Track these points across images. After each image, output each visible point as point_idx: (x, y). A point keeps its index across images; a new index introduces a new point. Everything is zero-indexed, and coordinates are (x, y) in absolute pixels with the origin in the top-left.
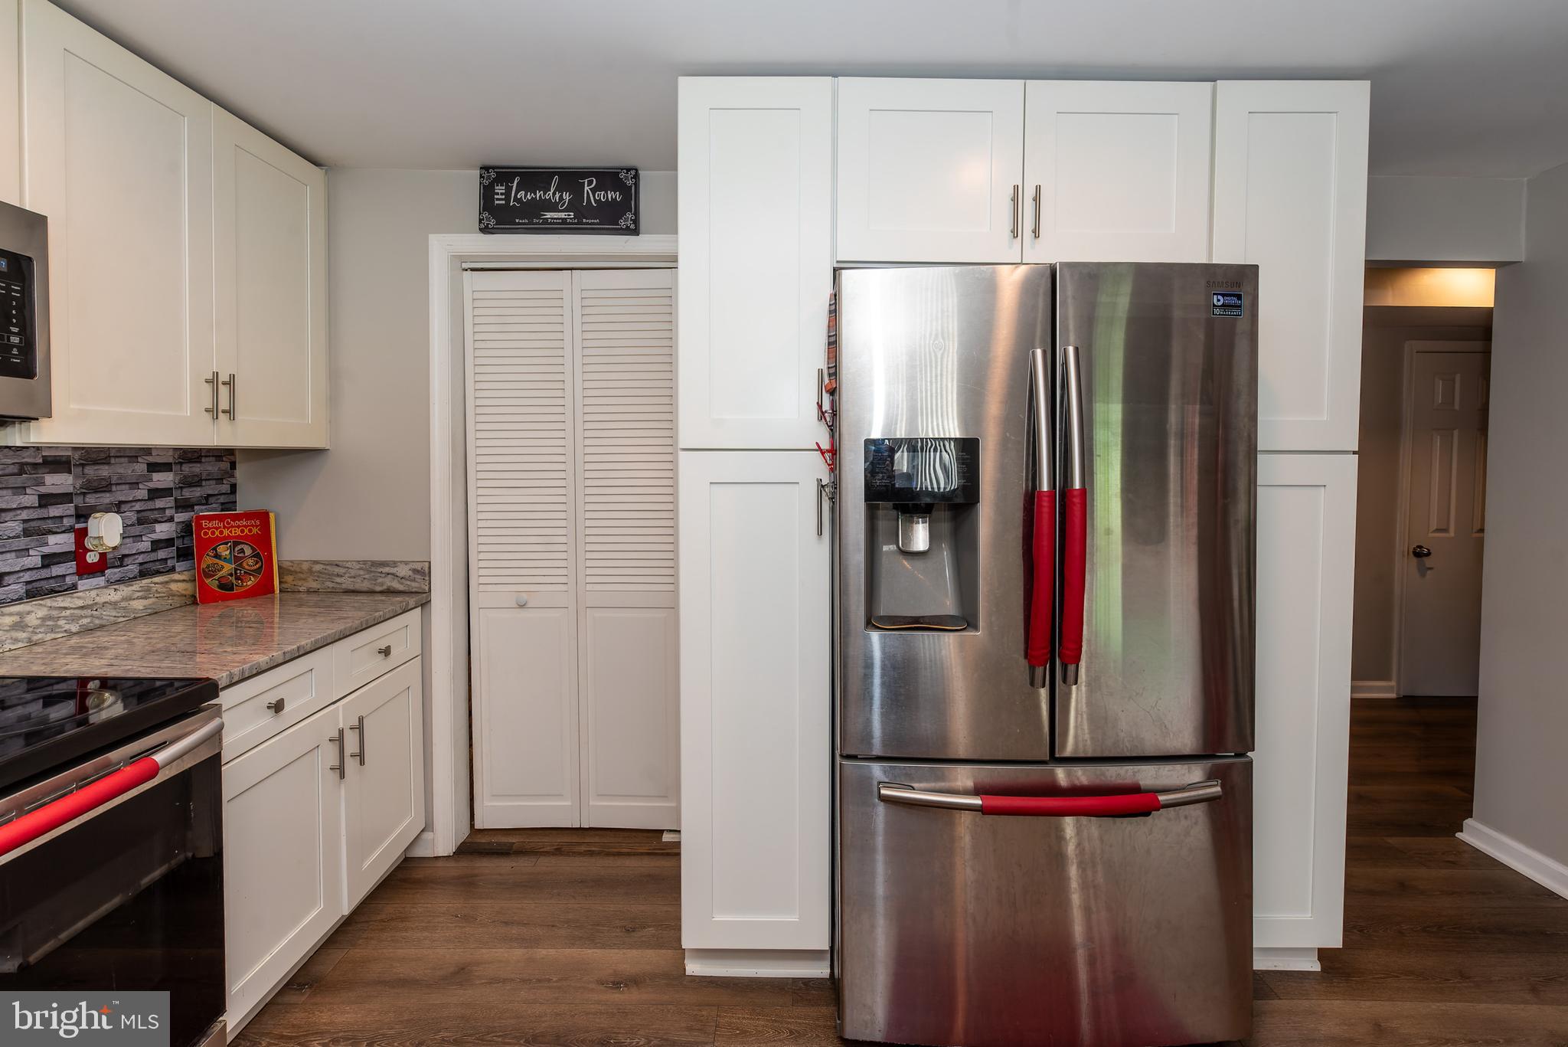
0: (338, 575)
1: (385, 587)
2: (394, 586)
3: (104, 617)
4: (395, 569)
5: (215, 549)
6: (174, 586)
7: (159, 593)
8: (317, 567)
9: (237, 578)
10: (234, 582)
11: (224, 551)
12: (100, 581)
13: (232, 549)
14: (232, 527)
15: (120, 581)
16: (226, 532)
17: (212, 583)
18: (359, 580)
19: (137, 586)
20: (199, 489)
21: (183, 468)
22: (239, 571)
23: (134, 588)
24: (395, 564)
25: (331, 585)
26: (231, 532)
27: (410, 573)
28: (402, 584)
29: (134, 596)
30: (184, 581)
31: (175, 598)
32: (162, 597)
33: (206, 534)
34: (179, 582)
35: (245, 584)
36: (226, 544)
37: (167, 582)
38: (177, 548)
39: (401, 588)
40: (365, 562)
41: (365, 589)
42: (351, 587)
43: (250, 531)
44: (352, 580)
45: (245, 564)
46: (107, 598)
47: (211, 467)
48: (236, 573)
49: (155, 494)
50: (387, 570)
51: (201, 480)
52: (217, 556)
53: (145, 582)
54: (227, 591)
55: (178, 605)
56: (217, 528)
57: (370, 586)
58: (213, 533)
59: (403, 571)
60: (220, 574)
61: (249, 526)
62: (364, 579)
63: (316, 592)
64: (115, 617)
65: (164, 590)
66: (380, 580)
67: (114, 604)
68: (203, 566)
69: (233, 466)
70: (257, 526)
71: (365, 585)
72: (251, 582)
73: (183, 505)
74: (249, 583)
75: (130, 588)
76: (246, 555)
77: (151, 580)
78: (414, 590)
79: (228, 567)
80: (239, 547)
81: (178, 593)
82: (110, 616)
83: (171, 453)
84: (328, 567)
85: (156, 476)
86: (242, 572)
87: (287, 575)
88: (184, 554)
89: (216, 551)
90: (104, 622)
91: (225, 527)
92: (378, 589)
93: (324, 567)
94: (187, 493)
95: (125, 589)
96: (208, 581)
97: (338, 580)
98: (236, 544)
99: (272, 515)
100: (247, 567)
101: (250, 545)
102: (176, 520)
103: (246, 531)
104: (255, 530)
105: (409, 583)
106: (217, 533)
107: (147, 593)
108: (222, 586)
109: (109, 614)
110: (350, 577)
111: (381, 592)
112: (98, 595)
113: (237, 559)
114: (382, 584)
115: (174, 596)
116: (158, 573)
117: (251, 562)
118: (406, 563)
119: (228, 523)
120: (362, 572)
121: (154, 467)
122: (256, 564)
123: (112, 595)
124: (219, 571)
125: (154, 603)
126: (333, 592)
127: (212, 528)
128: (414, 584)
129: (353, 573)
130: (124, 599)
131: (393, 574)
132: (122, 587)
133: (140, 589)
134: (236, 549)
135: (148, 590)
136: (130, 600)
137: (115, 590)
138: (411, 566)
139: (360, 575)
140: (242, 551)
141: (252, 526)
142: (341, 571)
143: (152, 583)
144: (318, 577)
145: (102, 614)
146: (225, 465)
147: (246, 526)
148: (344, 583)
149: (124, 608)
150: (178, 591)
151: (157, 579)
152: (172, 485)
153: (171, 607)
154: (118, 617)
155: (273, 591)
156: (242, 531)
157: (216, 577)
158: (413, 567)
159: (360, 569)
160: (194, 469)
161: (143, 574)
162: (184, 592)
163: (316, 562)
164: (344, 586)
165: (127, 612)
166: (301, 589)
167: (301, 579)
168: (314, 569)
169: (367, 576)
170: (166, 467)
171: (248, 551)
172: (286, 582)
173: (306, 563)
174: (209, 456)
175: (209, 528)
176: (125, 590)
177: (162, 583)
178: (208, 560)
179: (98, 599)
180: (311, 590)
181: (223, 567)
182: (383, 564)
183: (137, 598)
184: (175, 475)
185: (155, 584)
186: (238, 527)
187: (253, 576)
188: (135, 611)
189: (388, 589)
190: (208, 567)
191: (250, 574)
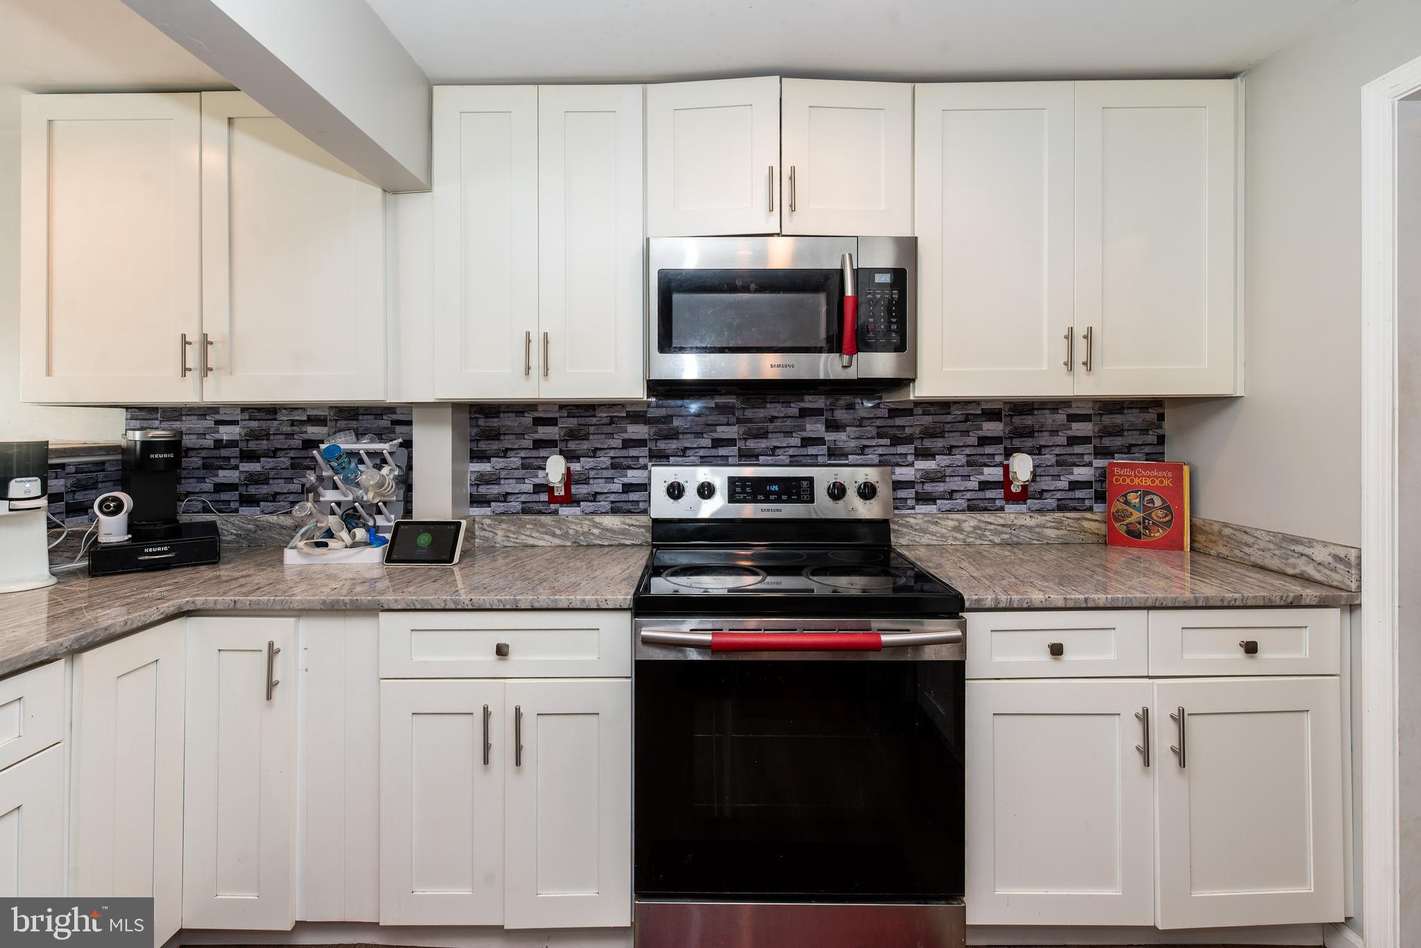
0: (1247, 545)
1: (1297, 571)
2: (1309, 572)
3: (1021, 537)
4: (1310, 550)
5: (1125, 496)
6: (1086, 524)
7: (1071, 527)
8: (1227, 531)
9: (1145, 528)
10: (1142, 530)
11: (1134, 498)
12: (1023, 508)
13: (1142, 498)
14: (1143, 476)
15: (1040, 511)
16: (1137, 481)
17: (1121, 527)
18: (1268, 555)
19: (1050, 517)
20: (1120, 438)
21: (1103, 419)
22: (1147, 521)
23: (1047, 518)
24: (1310, 542)
25: (1240, 554)
26: (1141, 481)
27: (1330, 559)
28: (1319, 571)
29: (1049, 525)
30: (1097, 520)
31: (1087, 534)
32: (1074, 531)
33: (1117, 480)
34: (1093, 521)
35: (1153, 535)
36: (1137, 492)
37: (1079, 519)
38: (1095, 490)
39: (1318, 576)
40: (1275, 534)
41: (1274, 568)
42: (1259, 562)
43: (1161, 482)
44: (1261, 553)
45: (1153, 515)
46: (1023, 523)
47: (1133, 417)
48: (1144, 522)
49: (1073, 441)
50: (1300, 549)
51: (1123, 430)
52: (1127, 503)
53: (1058, 515)
54: (1134, 536)
55: (1090, 542)
56: (1128, 476)
57: (1281, 566)
58: (1124, 480)
59: (1321, 554)
60: (1128, 520)
61: (1160, 477)
62: (1274, 554)
63: (1225, 559)
64: (1030, 538)
65: (1076, 525)
66: (1292, 560)
67: (1030, 528)
68: (1113, 510)
69: (1161, 417)
70: (1168, 479)
71: (1275, 563)
72: (1158, 534)
73: (1101, 453)
74: (1156, 535)
75: (1043, 518)
76: (1156, 506)
77: (1063, 514)
78: (1335, 584)
79: (1137, 516)
80: (1149, 497)
81: (1089, 530)
82: (1025, 537)
83: (1090, 405)
84: (1237, 533)
85: (1075, 426)
86: (1151, 522)
87: (1200, 534)
88: (1100, 497)
89: (1126, 497)
90: (1021, 541)
91: (1135, 476)
92: (1290, 571)
93: (1233, 532)
94: (1107, 442)
95: (1039, 517)
96: (1117, 525)
97: (1246, 550)
98: (1146, 493)
99: (1186, 469)
100: (1155, 518)
101: (1161, 497)
102: (1094, 465)
103: (1157, 482)
104: (1166, 482)
105: (1328, 572)
106: (1128, 481)
107: (1059, 525)
108: (1129, 532)
109: (1024, 536)
110: (1259, 550)
111: (1293, 576)
112: (1016, 518)
113: (1146, 508)
114: (1294, 567)
115: (1086, 532)
116: (1075, 509)
117: (1160, 513)
118: (1325, 544)
119: (1139, 472)
120: (1271, 546)
121: (1072, 418)
122: (1165, 517)
123: (1028, 521)
124: (1128, 517)
125: (1065, 535)
126: (1241, 563)
127: (1123, 476)
128: (1333, 575)
129: (1262, 545)
130: (1038, 526)
131: (1308, 556)
132: (1036, 515)
133: (1053, 520)
134: (1146, 499)
135: (1061, 522)
136: (1044, 527)
137: (1031, 517)
138: (1331, 549)
139: (1269, 550)
140: (1152, 501)
141: (1164, 477)
142: (1250, 540)
143: (1064, 517)
144: (1228, 542)
145: (1019, 534)
146: (1151, 416)
147: (1157, 477)
148: (1253, 555)
149: (1038, 533)
150: (1090, 529)
151: (1068, 515)
152: (1091, 434)
153: (1083, 542)
154: (1032, 539)
155: (1181, 548)
156: (1153, 482)
157: (1125, 523)
158: (1333, 552)
159: (1269, 541)
160: (1114, 420)
161: (1061, 508)
162: (1096, 531)
163: (1226, 525)
164: (1253, 559)
165: (1040, 537)
166: (1213, 552)
167: (1211, 541)
168: (1223, 533)
169: (1277, 552)
170: (1085, 418)
171: (1158, 502)
172: (1199, 542)
173: (1216, 524)
174: (1133, 408)
175: (1120, 476)
176: (1039, 519)
177: (1073, 519)
178: (1118, 505)
179: (1016, 521)
180: (1222, 556)
181: (1131, 514)
182: (1296, 540)
183: (1050, 527)
184: (1095, 425)
185: (1067, 518)
186: (1149, 477)
187: (1162, 528)
188: (1048, 538)
189: (1302, 574)
190: (1118, 511)
191: (1158, 526)
